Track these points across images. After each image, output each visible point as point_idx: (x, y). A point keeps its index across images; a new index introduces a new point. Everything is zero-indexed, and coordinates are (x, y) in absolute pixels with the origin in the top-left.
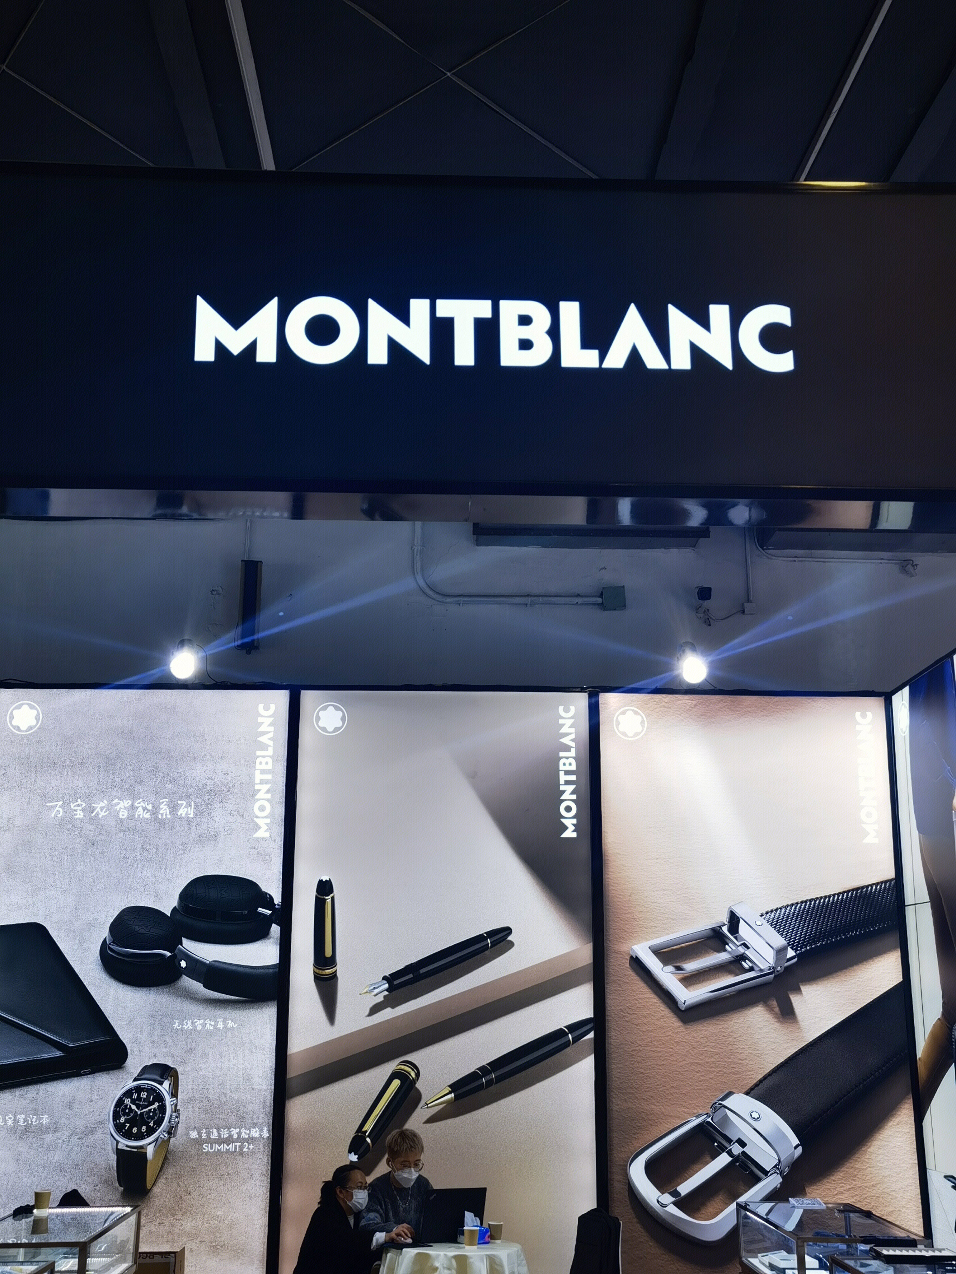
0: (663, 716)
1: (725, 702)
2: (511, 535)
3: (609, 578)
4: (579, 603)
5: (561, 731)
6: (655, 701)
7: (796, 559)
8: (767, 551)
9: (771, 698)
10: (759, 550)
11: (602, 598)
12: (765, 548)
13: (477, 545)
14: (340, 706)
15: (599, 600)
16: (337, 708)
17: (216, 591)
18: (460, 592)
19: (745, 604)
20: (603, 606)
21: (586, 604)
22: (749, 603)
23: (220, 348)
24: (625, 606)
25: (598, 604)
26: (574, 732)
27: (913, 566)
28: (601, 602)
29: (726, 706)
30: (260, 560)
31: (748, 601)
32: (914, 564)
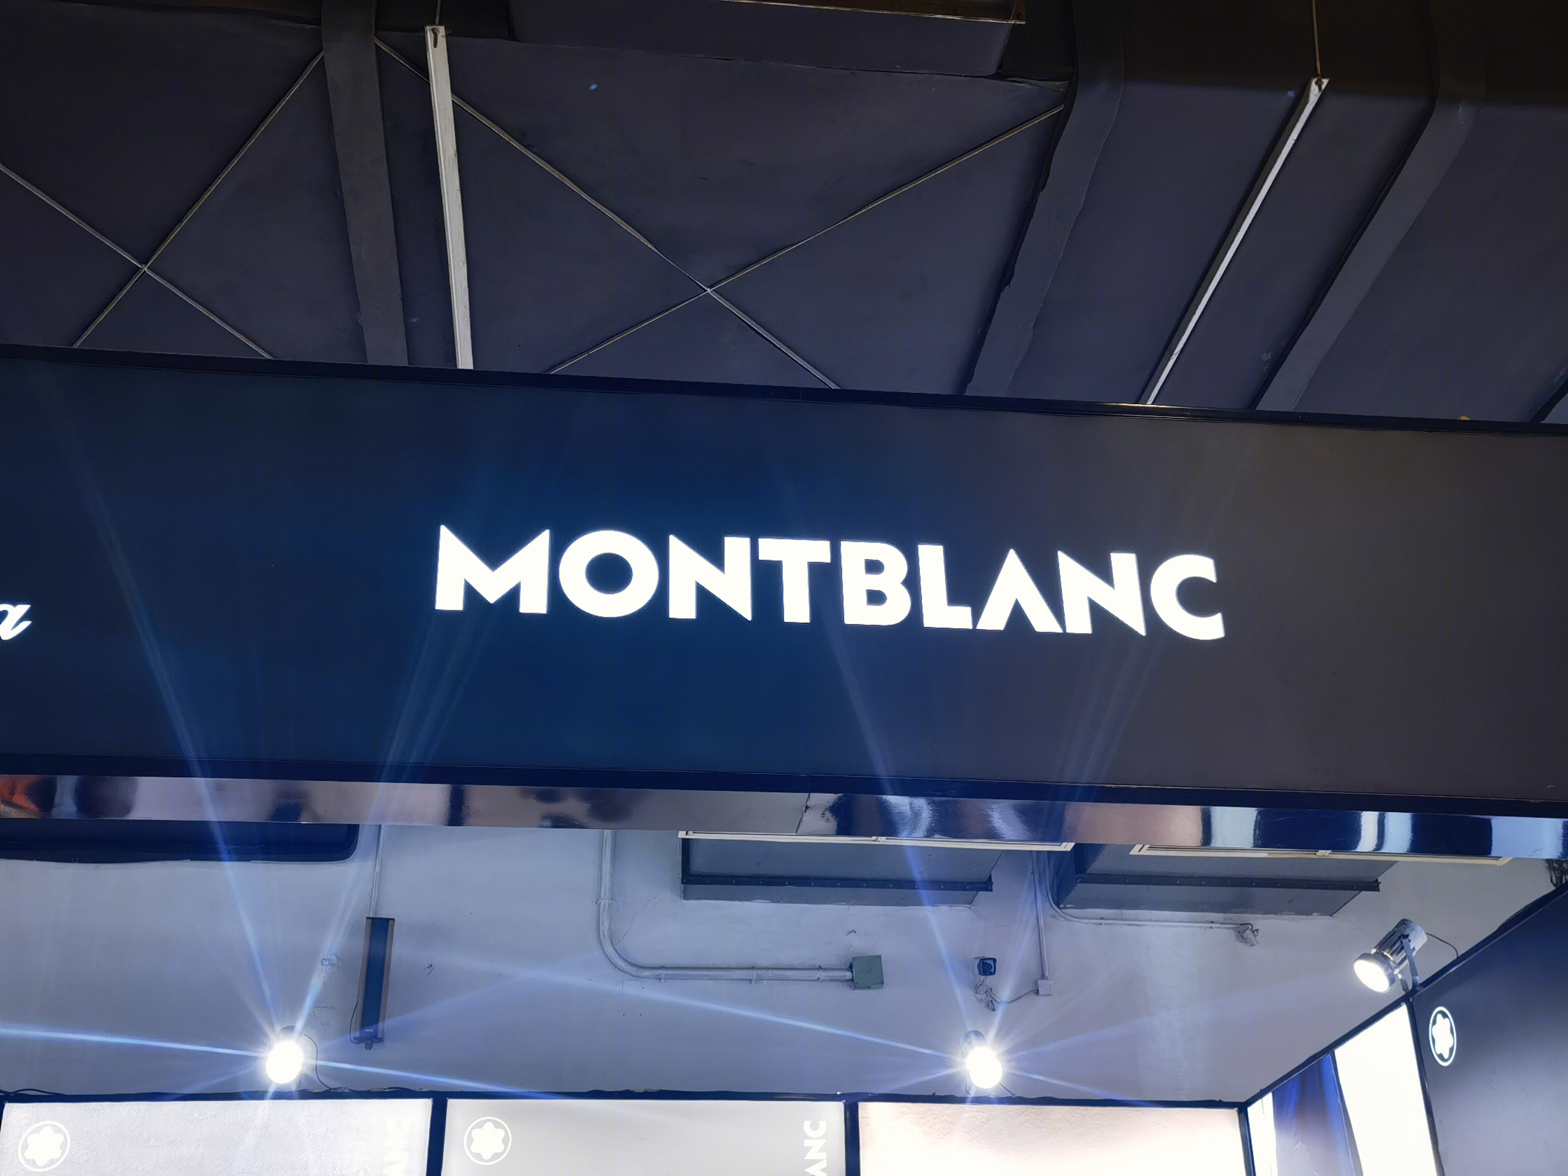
0: (945, 1135)
1: (1026, 1115)
2: (732, 884)
3: (860, 945)
4: (821, 979)
5: (807, 1158)
6: (933, 1114)
7: (1103, 921)
8: (1063, 911)
9: (1087, 1110)
10: (1054, 909)
11: (852, 972)
12: (1061, 906)
13: (685, 898)
14: (498, 1120)
15: (848, 975)
16: (497, 1125)
17: (328, 960)
18: (661, 963)
19: (1040, 982)
20: (852, 983)
21: (831, 980)
22: (1043, 981)
23: (471, 594)
24: (882, 982)
25: (847, 981)
26: (825, 1158)
27: (1253, 932)
28: (851, 977)
29: (1029, 1120)
30: (393, 917)
31: (1043, 977)
32: (1254, 929)
